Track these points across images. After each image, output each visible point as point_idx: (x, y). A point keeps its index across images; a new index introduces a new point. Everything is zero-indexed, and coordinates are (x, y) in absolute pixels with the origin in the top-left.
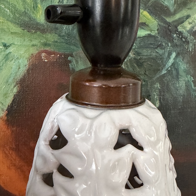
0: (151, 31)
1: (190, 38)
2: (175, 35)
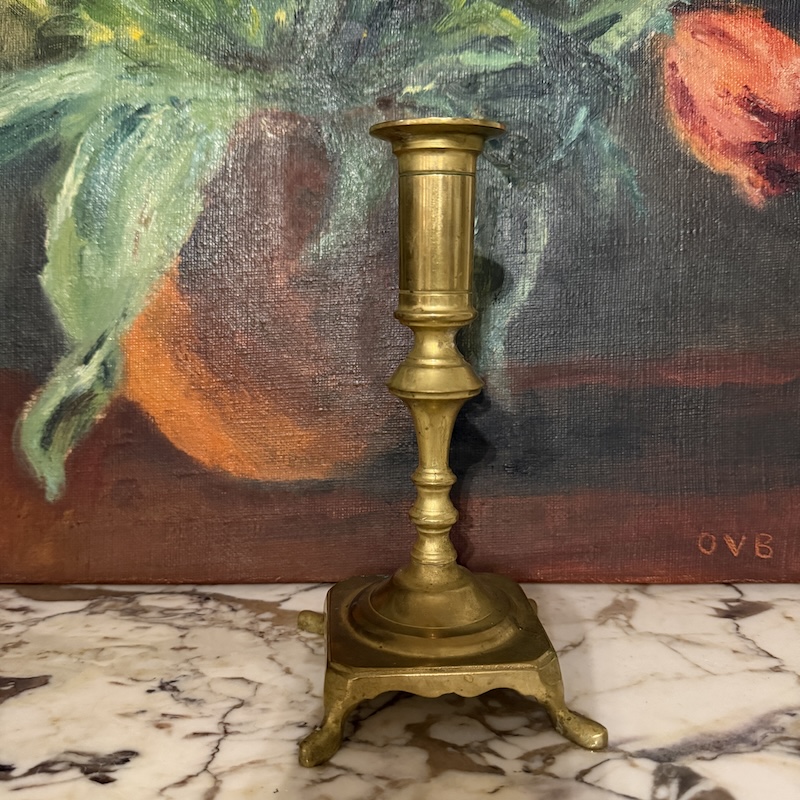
0: (522, 55)
2: (584, 64)
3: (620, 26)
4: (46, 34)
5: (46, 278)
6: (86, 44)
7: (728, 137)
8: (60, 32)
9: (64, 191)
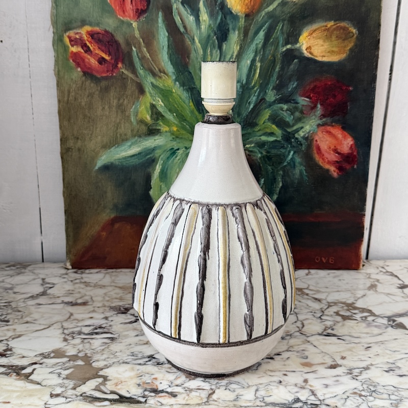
0: (277, 137)
1: (303, 141)
2: (293, 140)
3: (303, 130)
4: (150, 128)
5: (151, 192)
6: (161, 131)
7: (329, 159)
8: (154, 127)
9: (156, 170)
